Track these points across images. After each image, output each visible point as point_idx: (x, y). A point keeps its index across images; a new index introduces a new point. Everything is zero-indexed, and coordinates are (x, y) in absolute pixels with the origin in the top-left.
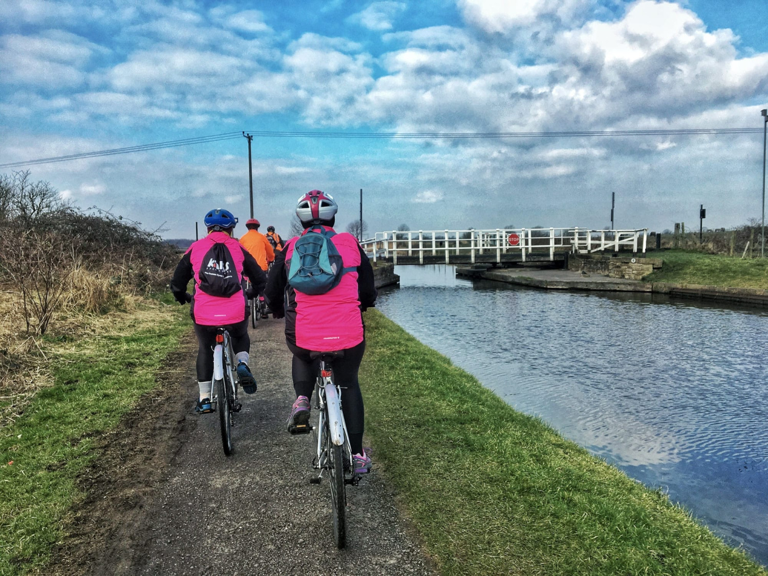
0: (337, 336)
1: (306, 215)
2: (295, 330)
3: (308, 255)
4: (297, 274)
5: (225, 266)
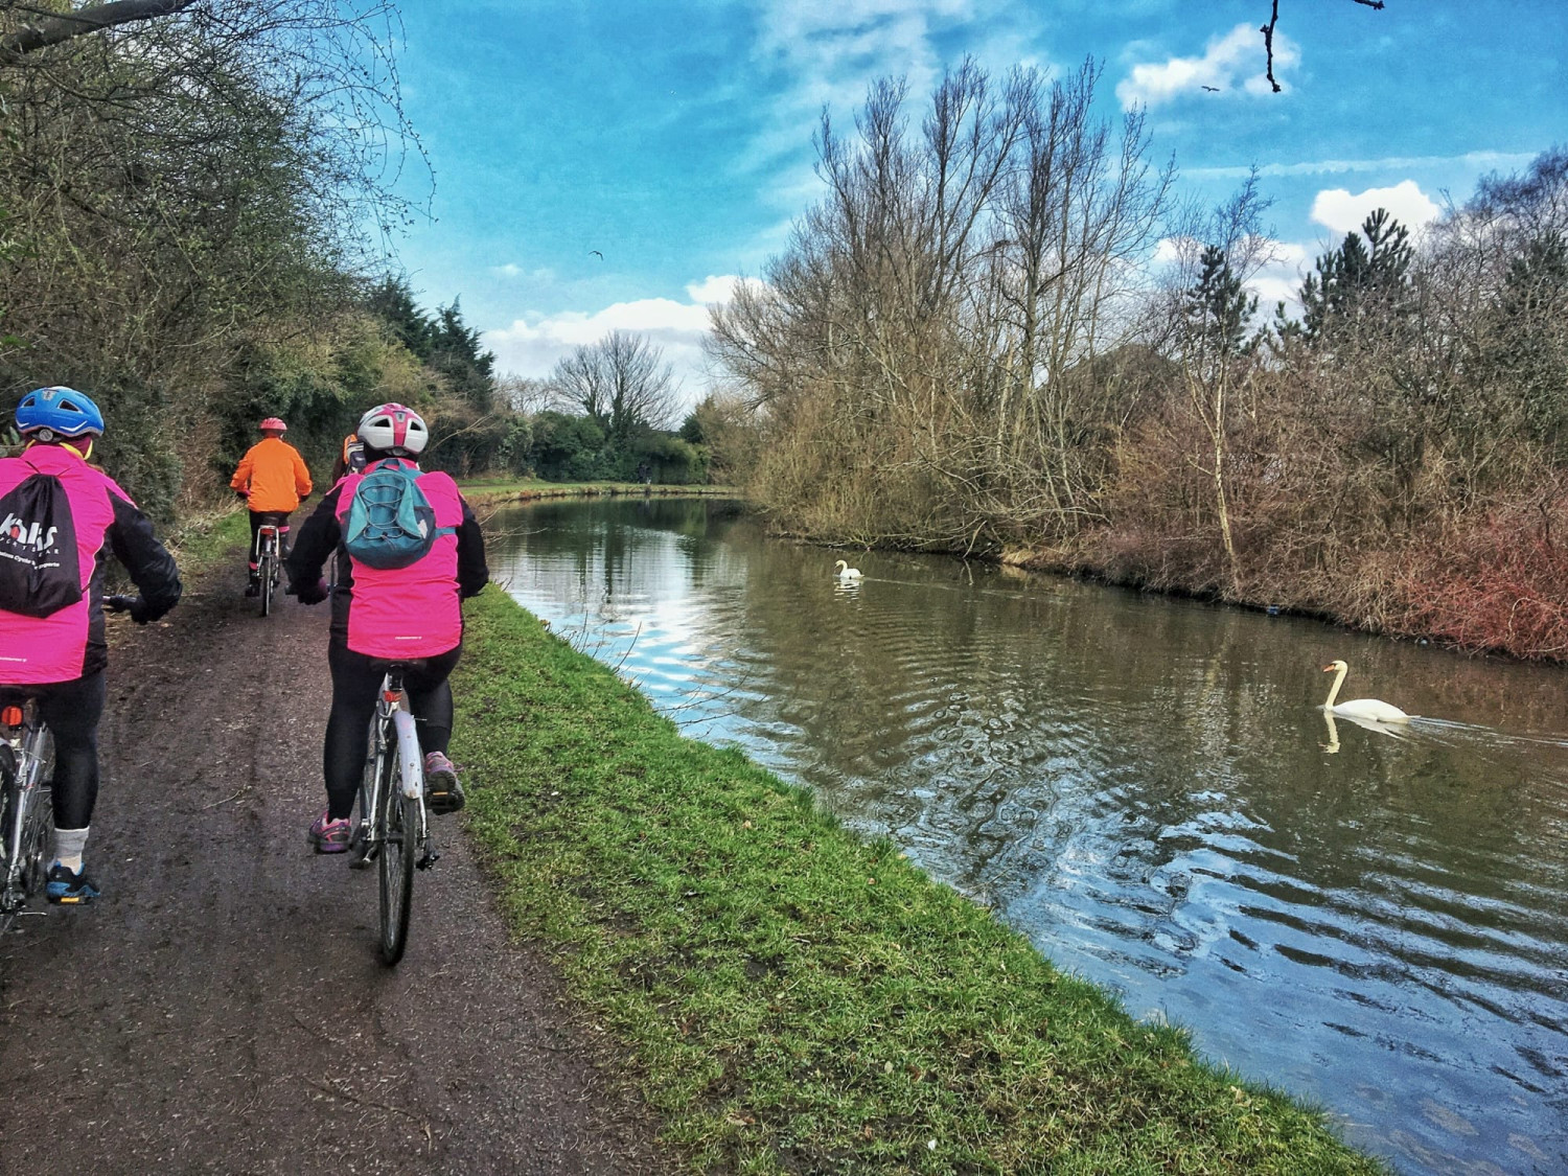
0: (416, 636)
1: (382, 438)
2: (347, 623)
3: (380, 506)
4: (362, 534)
5: (44, 536)
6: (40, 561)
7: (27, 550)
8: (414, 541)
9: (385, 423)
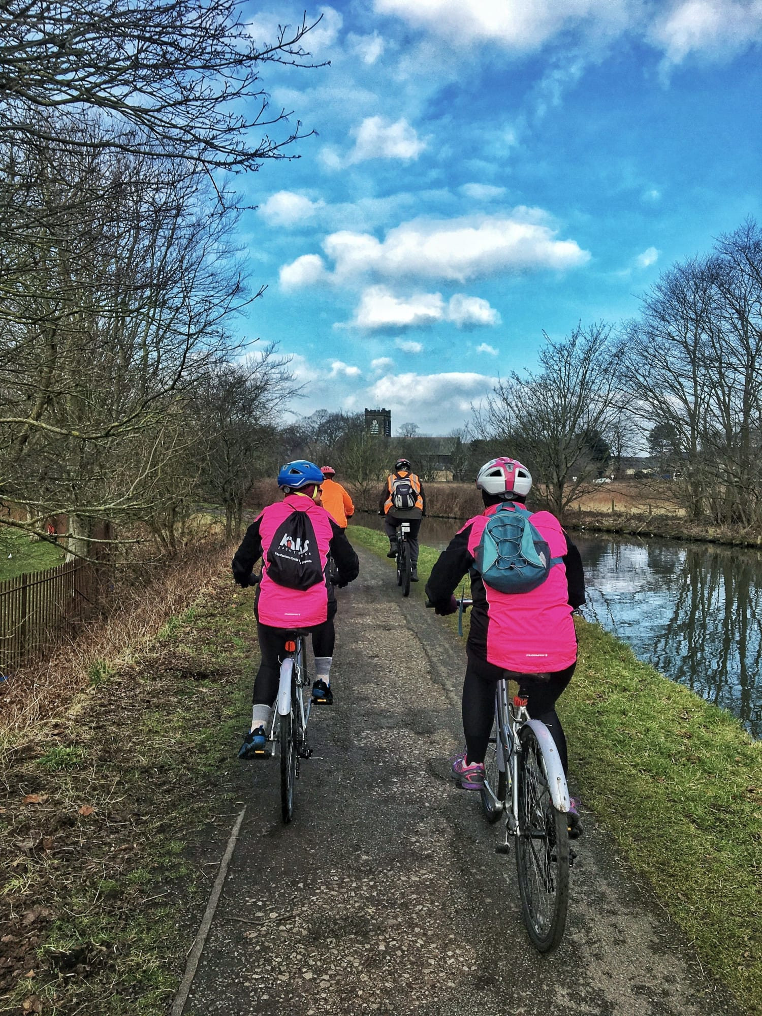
0: (545, 653)
1: (496, 485)
2: (486, 640)
3: (506, 541)
4: (494, 565)
5: (302, 546)
6: (302, 560)
7: (295, 554)
8: (537, 570)
9: (497, 474)
